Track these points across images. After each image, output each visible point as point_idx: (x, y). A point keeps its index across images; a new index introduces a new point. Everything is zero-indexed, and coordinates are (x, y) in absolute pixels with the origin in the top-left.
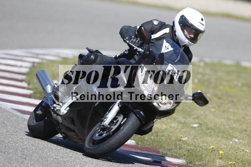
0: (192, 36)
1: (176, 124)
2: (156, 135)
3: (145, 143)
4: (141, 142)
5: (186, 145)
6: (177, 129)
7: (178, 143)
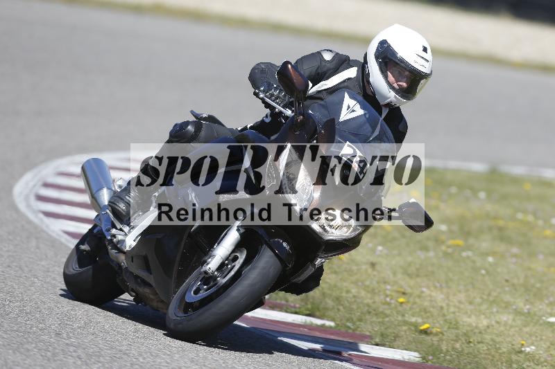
0: (405, 85)
1: (511, 317)
2: (466, 341)
3: (442, 359)
4: (432, 355)
5: (532, 364)
6: (511, 326)
7: (514, 357)
